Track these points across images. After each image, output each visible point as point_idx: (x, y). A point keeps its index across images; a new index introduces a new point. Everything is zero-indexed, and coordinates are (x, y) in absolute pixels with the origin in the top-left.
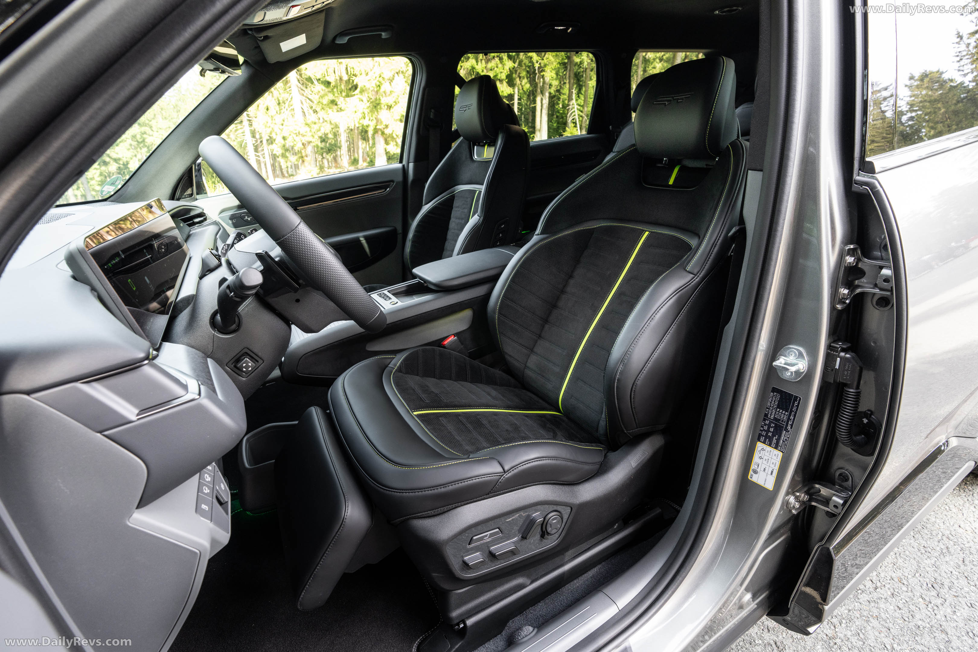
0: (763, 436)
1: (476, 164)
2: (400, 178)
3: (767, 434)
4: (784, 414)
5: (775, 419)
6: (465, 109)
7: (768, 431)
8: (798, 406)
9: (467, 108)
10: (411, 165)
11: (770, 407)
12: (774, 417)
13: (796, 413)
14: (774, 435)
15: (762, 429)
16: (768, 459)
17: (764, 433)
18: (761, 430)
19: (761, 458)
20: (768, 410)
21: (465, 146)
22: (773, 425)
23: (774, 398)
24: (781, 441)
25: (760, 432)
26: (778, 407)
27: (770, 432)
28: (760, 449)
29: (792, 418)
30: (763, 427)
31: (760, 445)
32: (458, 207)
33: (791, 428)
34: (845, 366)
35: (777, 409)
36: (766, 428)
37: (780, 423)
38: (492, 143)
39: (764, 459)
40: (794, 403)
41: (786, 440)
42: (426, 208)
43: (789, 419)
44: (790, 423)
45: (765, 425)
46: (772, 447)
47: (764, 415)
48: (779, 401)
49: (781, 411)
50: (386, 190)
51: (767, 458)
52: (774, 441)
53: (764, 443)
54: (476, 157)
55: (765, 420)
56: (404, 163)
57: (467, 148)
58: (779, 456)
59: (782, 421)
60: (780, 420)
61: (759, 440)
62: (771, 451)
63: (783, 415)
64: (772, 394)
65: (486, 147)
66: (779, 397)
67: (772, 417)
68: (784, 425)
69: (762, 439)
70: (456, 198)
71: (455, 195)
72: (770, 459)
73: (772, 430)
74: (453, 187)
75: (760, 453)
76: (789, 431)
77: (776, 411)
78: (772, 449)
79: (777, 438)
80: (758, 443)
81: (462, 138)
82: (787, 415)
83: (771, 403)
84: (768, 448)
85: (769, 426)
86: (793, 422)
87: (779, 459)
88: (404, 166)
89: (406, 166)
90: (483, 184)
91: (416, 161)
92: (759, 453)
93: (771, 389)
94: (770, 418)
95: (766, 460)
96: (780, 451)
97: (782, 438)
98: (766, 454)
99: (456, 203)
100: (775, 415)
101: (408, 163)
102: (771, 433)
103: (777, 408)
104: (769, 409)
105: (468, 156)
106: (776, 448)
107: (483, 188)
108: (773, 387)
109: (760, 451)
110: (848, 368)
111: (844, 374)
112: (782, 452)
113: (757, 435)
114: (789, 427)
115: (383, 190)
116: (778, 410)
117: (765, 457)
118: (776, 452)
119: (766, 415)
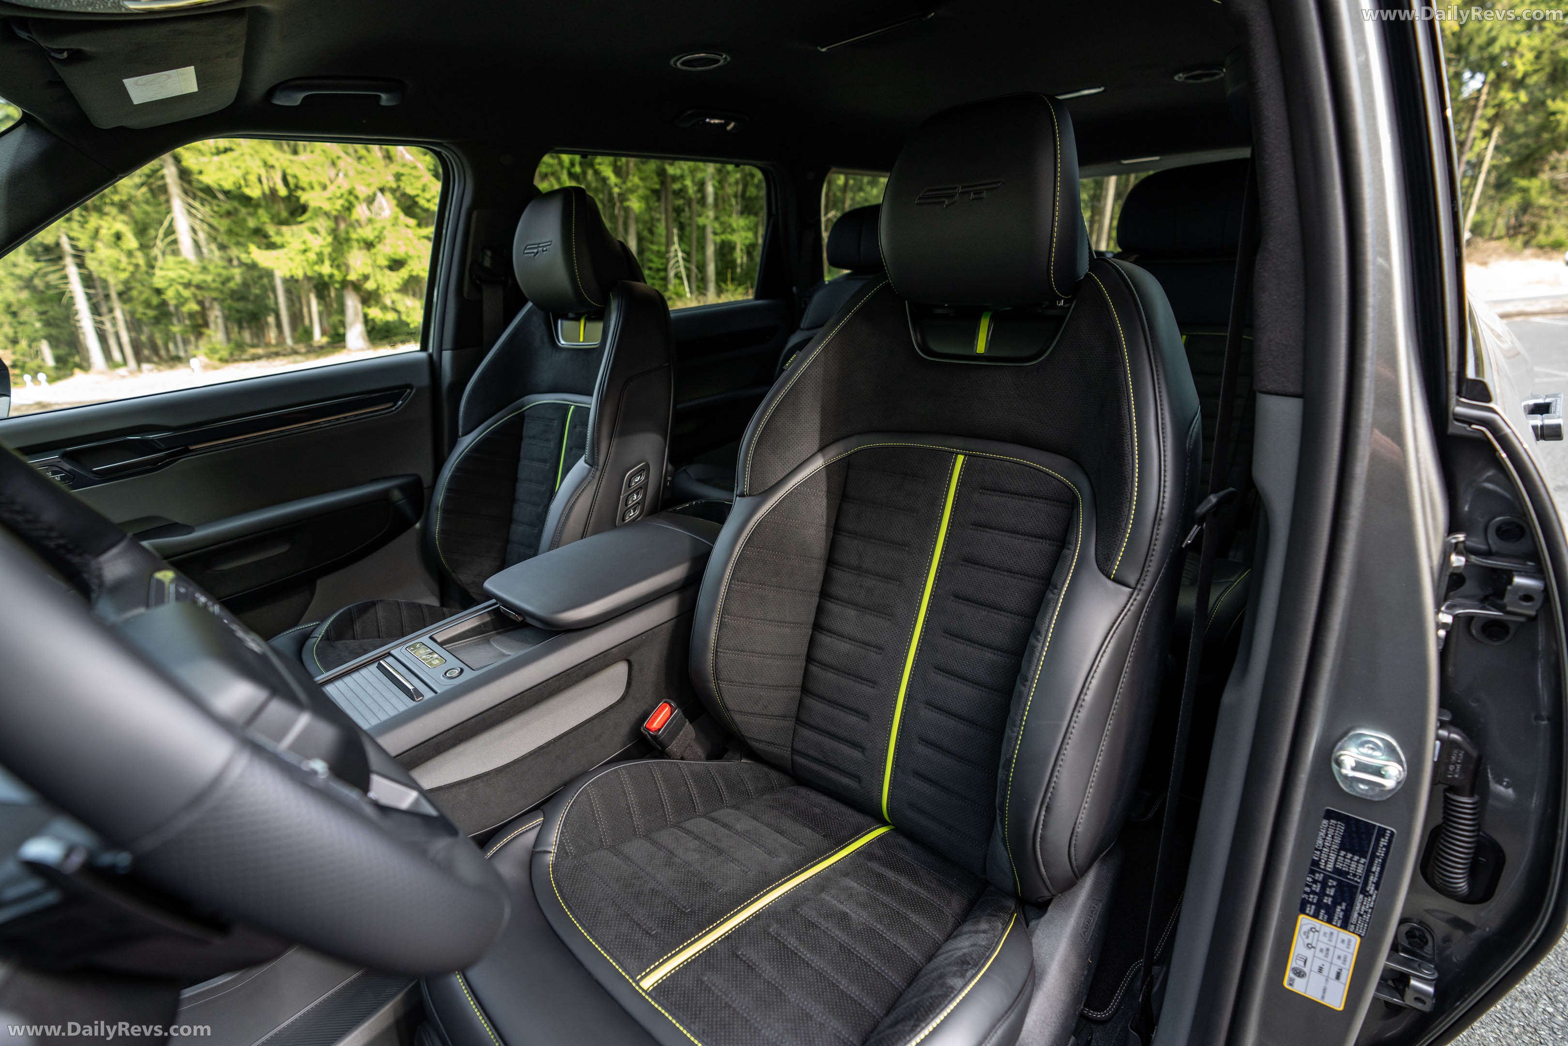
0: (1312, 903)
1: (563, 355)
2: (424, 380)
3: (1320, 900)
4: (1358, 862)
5: (1336, 871)
6: (535, 251)
7: (1322, 894)
8: (1388, 847)
9: (540, 249)
10: (447, 355)
11: (1323, 847)
12: (1334, 867)
13: (1384, 860)
14: (1336, 903)
15: (1308, 889)
16: (1328, 950)
17: (1314, 898)
18: (1306, 893)
19: (1309, 946)
20: (1318, 853)
21: (538, 321)
22: (1332, 882)
23: (1331, 832)
24: (1355, 915)
25: (1305, 896)
26: (1342, 847)
27: (1328, 896)
28: (1306, 928)
29: (1376, 869)
30: (1310, 887)
31: (1304, 922)
32: (533, 437)
33: (1377, 888)
34: (1450, 755)
35: (1339, 852)
36: (1317, 888)
37: (1350, 879)
38: (598, 315)
39: (1318, 949)
40: (1378, 841)
41: (1365, 912)
42: (466, 442)
43: (1368, 872)
44: (1373, 879)
45: (1315, 882)
46: (1336, 926)
47: (1309, 862)
48: (1343, 837)
49: (1349, 856)
50: (395, 405)
51: (1324, 947)
52: (1339, 912)
53: (1316, 916)
54: (563, 342)
55: (1313, 872)
56: (430, 351)
57: (543, 325)
58: (1352, 944)
59: (1355, 875)
60: (1348, 873)
61: (1303, 911)
62: (1332, 934)
63: (1356, 866)
64: (1325, 822)
65: (582, 322)
66: (1341, 827)
67: (1330, 867)
68: (1359, 883)
69: (1311, 909)
70: (527, 420)
71: (526, 413)
72: (1332, 949)
73: (1332, 892)
74: (519, 399)
75: (1307, 937)
76: (1371, 896)
77: (1338, 855)
78: (1336, 930)
79: (1344, 907)
80: (1302, 918)
81: (530, 304)
82: (1364, 864)
83: (1324, 839)
84: (1326, 928)
85: (1324, 884)
86: (1380, 878)
87: (1351, 950)
88: (430, 356)
89: (435, 356)
90: (591, 395)
91: (457, 346)
92: (1304, 937)
93: (1323, 813)
94: (1324, 870)
95: (1321, 950)
96: (1353, 932)
97: (1358, 908)
98: (1322, 938)
99: (530, 429)
100: (1335, 864)
101: (441, 350)
102: (1330, 899)
103: (1339, 850)
104: (1321, 851)
105: (546, 339)
106: (1345, 926)
107: (592, 403)
108: (1328, 810)
109: (1307, 934)
110: (1457, 759)
111: (1449, 770)
112: (1359, 935)
113: (1299, 902)
114: (1371, 888)
115: (390, 405)
116: (1343, 853)
117: (1321, 945)
118: (1345, 935)
119: (1315, 863)
